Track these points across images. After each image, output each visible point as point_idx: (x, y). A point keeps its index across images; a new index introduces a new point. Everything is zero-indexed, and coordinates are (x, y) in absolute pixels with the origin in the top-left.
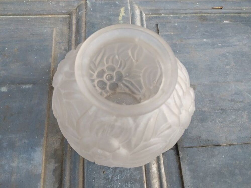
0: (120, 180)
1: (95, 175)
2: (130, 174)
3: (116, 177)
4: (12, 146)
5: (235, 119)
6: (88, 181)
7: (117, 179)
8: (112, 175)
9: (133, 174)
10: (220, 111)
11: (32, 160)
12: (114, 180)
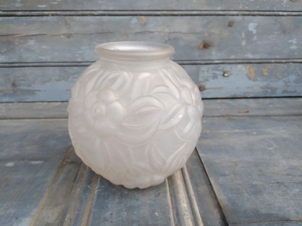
5: (300, 191)
10: (275, 184)
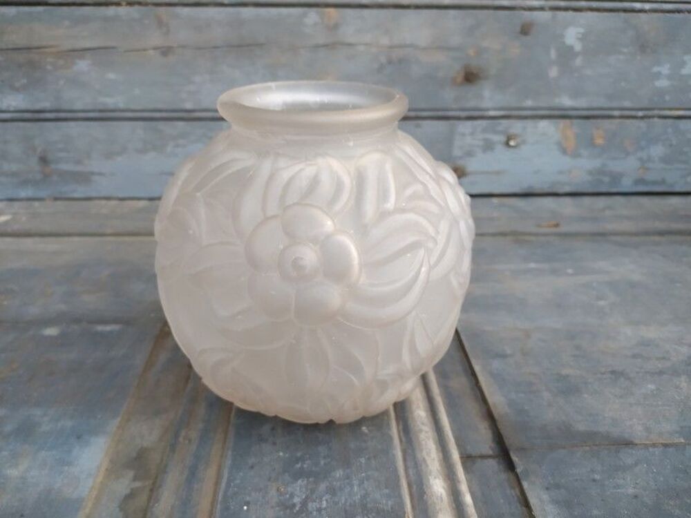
0: (329, 510)
1: (250, 495)
2: (361, 496)
3: (315, 502)
4: (26, 432)
5: (658, 389)
6: (227, 508)
7: (318, 506)
8: (304, 497)
9: (371, 496)
10: (607, 375)
11: (69, 464)
12: (310, 509)
